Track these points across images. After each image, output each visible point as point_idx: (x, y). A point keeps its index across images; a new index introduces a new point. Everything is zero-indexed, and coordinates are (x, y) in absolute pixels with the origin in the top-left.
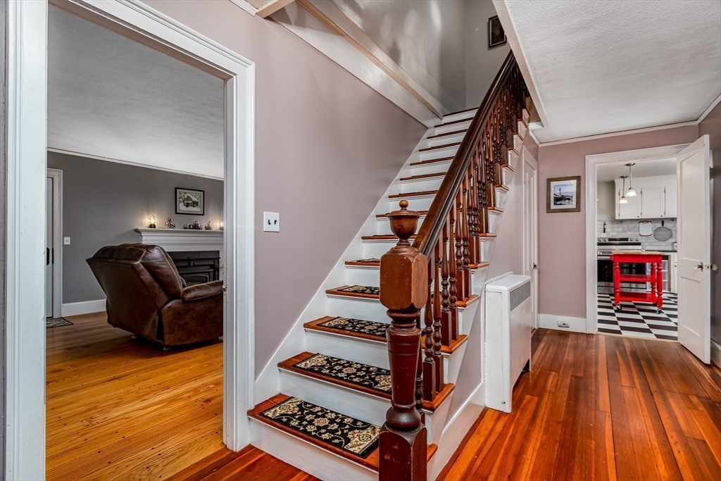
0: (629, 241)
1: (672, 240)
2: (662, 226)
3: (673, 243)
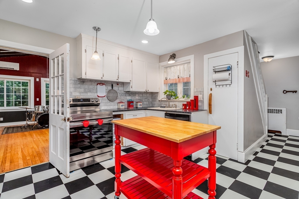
0: (91, 102)
1: (118, 101)
2: (112, 89)
3: (118, 103)
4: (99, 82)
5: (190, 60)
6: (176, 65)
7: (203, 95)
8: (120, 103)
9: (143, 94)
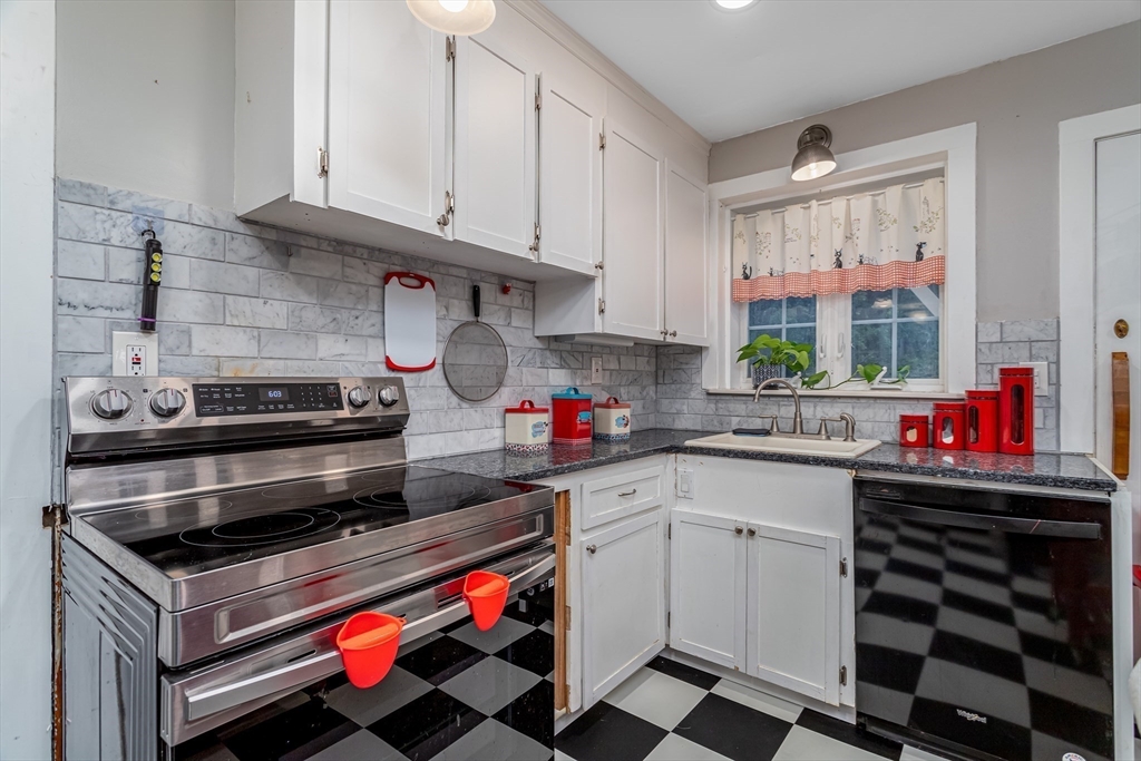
0: (350, 412)
1: (506, 397)
2: (472, 319)
3: (508, 411)
4: (396, 260)
5: (943, 156)
6: (820, 197)
7: (1058, 363)
8: (522, 410)
9: (622, 358)
